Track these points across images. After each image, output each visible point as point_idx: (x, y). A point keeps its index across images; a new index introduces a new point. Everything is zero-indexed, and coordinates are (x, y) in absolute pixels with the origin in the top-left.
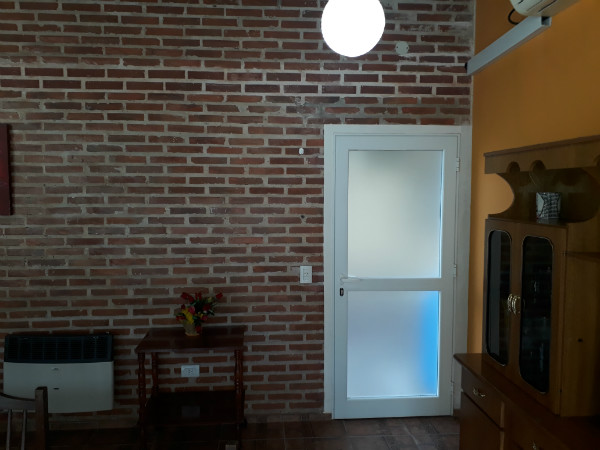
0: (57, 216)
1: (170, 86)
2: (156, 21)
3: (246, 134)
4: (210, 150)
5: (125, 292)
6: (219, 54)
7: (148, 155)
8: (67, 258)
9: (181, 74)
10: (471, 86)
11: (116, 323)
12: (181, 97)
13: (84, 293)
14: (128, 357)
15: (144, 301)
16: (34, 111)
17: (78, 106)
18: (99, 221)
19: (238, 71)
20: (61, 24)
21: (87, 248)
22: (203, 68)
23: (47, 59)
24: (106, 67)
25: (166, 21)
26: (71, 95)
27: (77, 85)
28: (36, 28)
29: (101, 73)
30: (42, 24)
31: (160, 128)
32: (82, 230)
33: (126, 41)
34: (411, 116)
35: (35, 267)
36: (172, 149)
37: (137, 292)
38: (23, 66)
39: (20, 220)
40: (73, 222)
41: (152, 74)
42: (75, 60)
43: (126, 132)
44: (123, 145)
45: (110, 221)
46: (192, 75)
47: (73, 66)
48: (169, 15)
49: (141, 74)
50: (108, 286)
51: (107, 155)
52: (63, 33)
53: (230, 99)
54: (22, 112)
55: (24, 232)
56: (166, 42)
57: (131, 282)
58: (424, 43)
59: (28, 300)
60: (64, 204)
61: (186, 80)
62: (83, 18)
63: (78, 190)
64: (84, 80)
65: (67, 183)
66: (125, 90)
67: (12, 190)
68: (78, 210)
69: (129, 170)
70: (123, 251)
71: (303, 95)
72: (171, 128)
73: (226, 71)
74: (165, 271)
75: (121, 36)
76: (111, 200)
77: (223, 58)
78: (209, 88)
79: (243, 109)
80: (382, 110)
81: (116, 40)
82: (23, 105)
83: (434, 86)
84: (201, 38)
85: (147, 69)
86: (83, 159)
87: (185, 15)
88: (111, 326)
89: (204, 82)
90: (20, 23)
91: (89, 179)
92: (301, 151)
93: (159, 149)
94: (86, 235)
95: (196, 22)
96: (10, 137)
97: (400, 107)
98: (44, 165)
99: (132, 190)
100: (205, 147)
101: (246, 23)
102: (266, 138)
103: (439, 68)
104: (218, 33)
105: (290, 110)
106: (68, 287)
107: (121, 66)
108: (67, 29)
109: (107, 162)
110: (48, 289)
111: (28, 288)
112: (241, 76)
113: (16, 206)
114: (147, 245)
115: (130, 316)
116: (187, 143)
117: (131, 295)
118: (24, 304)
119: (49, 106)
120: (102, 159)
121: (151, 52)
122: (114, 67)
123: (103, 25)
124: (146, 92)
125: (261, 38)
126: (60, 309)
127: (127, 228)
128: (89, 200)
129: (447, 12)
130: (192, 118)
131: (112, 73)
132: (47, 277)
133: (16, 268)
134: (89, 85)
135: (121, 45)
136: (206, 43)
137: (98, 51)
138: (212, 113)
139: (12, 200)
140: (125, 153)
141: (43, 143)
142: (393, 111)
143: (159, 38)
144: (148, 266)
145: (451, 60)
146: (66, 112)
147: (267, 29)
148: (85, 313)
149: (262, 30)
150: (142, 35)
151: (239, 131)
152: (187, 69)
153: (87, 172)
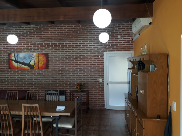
0: (56, 69)
1: (75, 46)
2: (73, 34)
3: (89, 54)
4: (83, 57)
5: (67, 83)
6: (84, 40)
7: (72, 58)
8: (57, 77)
9: (77, 44)
10: (134, 43)
11: (66, 89)
12: (77, 48)
13: (60, 83)
14: (68, 95)
15: (71, 85)
16: (52, 51)
17: (60, 50)
18: (63, 70)
19: (88, 42)
20: (57, 35)
21: (61, 75)
22: (81, 42)
23: (54, 42)
24: (64, 43)
25: (75, 34)
26: (58, 48)
27: (59, 46)
28: (53, 36)
29: (63, 44)
30: (54, 35)
31: (74, 53)
32: (60, 72)
33: (68, 38)
34: (121, 50)
35: (52, 78)
36: (76, 57)
37: (70, 83)
38: (50, 43)
39: (50, 70)
40: (59, 70)
41: (73, 44)
42: (59, 42)
43: (68, 54)
44: (67, 56)
45: (65, 70)
46: (80, 44)
47: (59, 43)
48: (76, 33)
49: (70, 44)
50: (64, 82)
51: (65, 58)
52: (57, 37)
53: (86, 47)
54: (50, 51)
55: (50, 72)
56: (75, 38)
57: (68, 81)
58: (124, 36)
59: (51, 84)
60: (57, 67)
61: (78, 45)
62: (61, 34)
63: (60, 65)
64: (61, 45)
65: (58, 63)
66: (68, 47)
67: (48, 65)
68: (59, 68)
69: (68, 61)
70: (67, 76)
71: (100, 46)
72: (76, 53)
73: (86, 43)
74: (74, 79)
75: (67, 37)
76: (65, 66)
77: (85, 40)
78: (82, 46)
79: (89, 49)
80: (115, 49)
81: (66, 38)
82: (50, 50)
83: (126, 44)
84: (81, 37)
85: (71, 43)
86: (60, 59)
87: (78, 33)
88: (65, 89)
89: (82, 45)
90: (50, 36)
91: (61, 63)
92: (100, 57)
93: (74, 57)
94: (61, 73)
95: (80, 34)
96: (48, 55)
97: (119, 48)
98: (54, 60)
99: (69, 64)
100: (82, 56)
101: (89, 34)
102: (93, 54)
103: (127, 40)
104: (84, 36)
105: (97, 49)
106: (57, 82)
107: (67, 42)
108: (58, 36)
109: (65, 60)
110: (54, 82)
111: (51, 82)
112: (88, 43)
113: (49, 67)
114: (71, 74)
115: (68, 88)
116: (78, 56)
117: (68, 84)
118: (50, 85)
119: (55, 50)
120: (64, 59)
121: (72, 40)
122: (66, 43)
123: (64, 35)
124: (71, 47)
125: (92, 36)
126: (56, 86)
127: (68, 71)
128: (61, 66)
129: (128, 29)
130: (79, 51)
131: (66, 44)
132: (54, 80)
133: (49, 78)
134: (62, 46)
135: (67, 39)
136: (82, 38)
137: (63, 40)
138: (83, 50)
139: (48, 66)
140: (68, 58)
141: (54, 56)
142: (118, 49)
143: (74, 37)
144: (72, 78)
145: (129, 38)
146: (57, 51)
147: (93, 35)
148: (60, 87)
149: (92, 35)
150: (71, 37)
151: (88, 53)
152: (79, 43)
153: (61, 61)
